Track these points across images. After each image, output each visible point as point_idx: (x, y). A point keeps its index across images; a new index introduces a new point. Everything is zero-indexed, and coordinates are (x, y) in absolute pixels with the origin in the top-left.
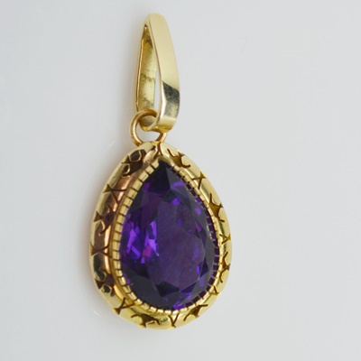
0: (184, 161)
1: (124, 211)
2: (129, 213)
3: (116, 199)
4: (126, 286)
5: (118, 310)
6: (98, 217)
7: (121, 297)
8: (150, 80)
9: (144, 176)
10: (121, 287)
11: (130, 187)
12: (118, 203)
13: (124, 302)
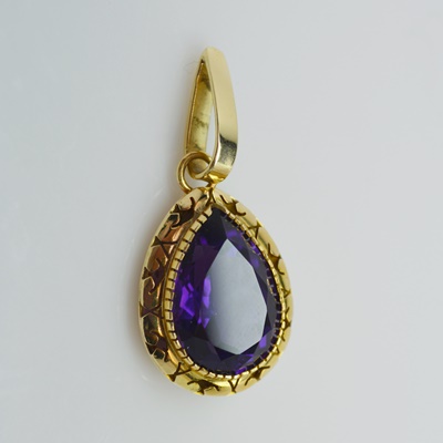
0: (239, 208)
1: (176, 265)
2: (181, 267)
3: (166, 252)
4: (181, 349)
5: (173, 378)
6: (147, 273)
7: (176, 363)
8: (203, 125)
9: (196, 226)
10: (175, 352)
11: (181, 239)
12: (169, 257)
13: (179, 368)
